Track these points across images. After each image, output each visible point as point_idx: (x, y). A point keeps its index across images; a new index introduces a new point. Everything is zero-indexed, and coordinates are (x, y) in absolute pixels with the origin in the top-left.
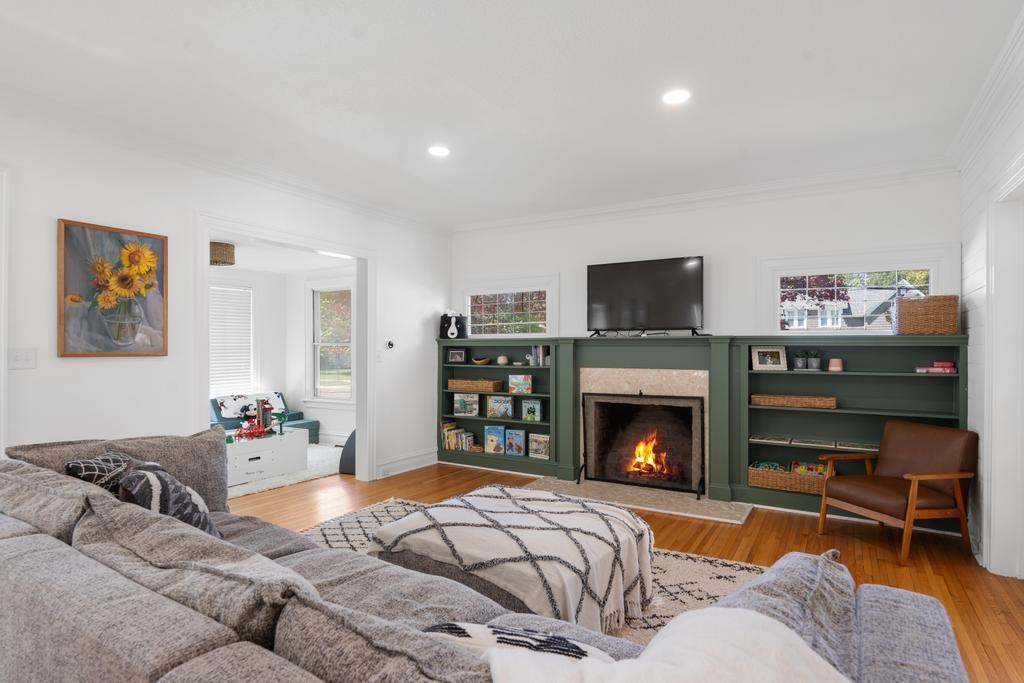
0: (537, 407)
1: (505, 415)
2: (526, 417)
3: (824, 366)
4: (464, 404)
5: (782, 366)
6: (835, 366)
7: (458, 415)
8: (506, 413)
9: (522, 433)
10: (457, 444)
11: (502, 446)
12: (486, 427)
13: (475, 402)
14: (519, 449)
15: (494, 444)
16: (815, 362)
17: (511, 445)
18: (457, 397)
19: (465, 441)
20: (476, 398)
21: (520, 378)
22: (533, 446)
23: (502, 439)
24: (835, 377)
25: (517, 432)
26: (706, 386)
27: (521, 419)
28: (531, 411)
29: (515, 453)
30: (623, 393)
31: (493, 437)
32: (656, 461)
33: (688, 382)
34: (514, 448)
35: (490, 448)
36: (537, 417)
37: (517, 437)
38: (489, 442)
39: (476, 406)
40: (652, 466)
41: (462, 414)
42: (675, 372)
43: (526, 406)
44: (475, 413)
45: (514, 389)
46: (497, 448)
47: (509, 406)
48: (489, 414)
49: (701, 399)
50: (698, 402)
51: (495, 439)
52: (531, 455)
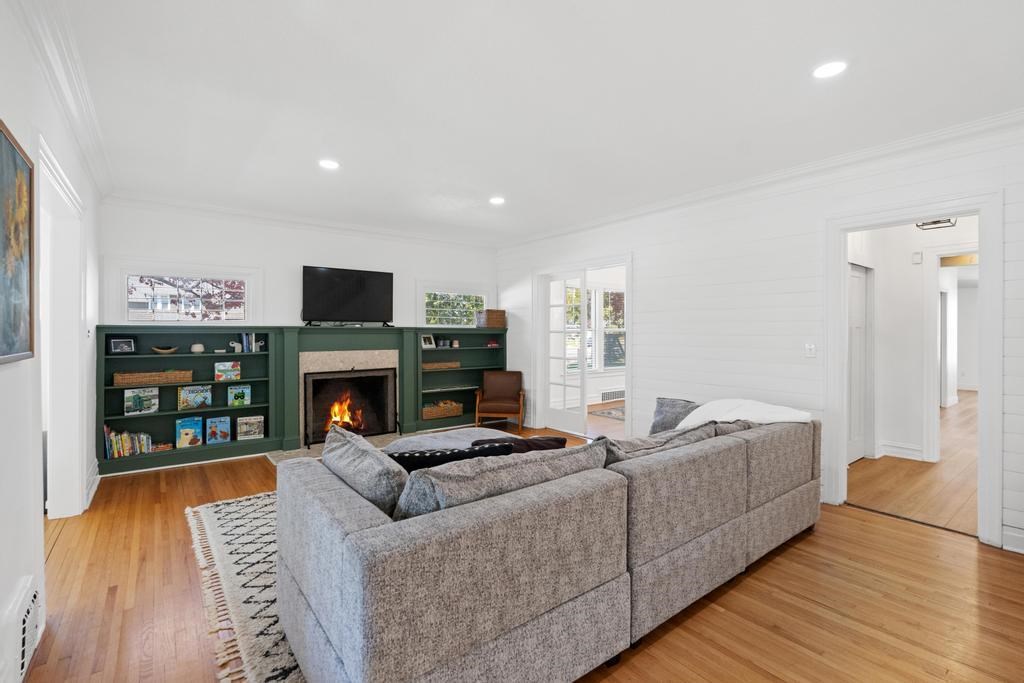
0: (247, 391)
1: (203, 405)
2: (232, 402)
3: (451, 345)
4: (139, 402)
5: (433, 346)
6: (456, 345)
7: (131, 414)
8: (204, 402)
9: (228, 419)
10: (133, 448)
11: (200, 437)
12: (178, 422)
13: (153, 397)
14: (224, 435)
15: (190, 437)
16: (448, 342)
17: (214, 434)
18: (128, 394)
19: (144, 443)
20: (156, 391)
21: (229, 365)
22: (241, 429)
23: (199, 430)
24: (456, 350)
25: (222, 419)
26: (397, 360)
27: (226, 405)
28: (240, 396)
29: (220, 440)
30: (338, 370)
31: (188, 430)
32: (352, 419)
33: (384, 359)
34: (218, 436)
35: (183, 442)
36: (247, 401)
37: (222, 425)
38: (183, 436)
39: (156, 401)
40: (348, 423)
41: (138, 413)
42: (377, 352)
43: (232, 392)
44: (155, 409)
45: (220, 376)
46: (194, 441)
47: (209, 395)
48: (181, 406)
49: (395, 369)
50: (392, 372)
51: (191, 431)
52: (239, 438)
